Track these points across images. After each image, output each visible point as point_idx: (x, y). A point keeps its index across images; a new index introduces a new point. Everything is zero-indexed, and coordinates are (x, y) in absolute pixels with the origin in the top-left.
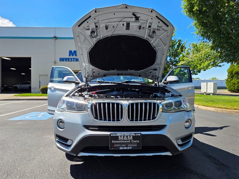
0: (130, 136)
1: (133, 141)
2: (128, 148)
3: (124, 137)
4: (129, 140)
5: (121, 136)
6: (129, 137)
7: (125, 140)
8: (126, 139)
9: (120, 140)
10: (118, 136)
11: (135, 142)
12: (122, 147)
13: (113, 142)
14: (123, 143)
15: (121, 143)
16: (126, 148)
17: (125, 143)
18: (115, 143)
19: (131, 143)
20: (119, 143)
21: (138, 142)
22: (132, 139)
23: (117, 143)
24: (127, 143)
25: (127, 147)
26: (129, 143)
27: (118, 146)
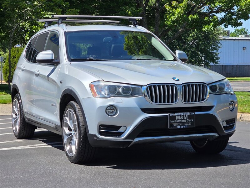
0: (186, 115)
1: (188, 120)
2: (185, 127)
3: (180, 117)
4: (184, 120)
5: (178, 116)
6: (184, 116)
7: (181, 120)
8: (182, 118)
9: (177, 120)
10: (176, 116)
11: (190, 121)
12: (179, 126)
13: (171, 121)
14: (180, 122)
15: (178, 122)
16: (182, 127)
17: (182, 122)
18: (173, 123)
19: (186, 122)
20: (176, 123)
21: (192, 120)
22: (187, 118)
23: (175, 123)
24: (183, 122)
25: (183, 125)
26: (185, 122)
27: (176, 125)
